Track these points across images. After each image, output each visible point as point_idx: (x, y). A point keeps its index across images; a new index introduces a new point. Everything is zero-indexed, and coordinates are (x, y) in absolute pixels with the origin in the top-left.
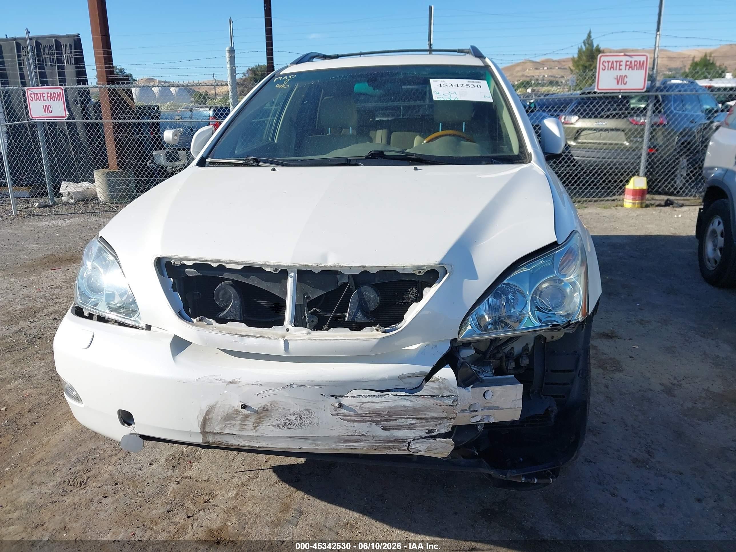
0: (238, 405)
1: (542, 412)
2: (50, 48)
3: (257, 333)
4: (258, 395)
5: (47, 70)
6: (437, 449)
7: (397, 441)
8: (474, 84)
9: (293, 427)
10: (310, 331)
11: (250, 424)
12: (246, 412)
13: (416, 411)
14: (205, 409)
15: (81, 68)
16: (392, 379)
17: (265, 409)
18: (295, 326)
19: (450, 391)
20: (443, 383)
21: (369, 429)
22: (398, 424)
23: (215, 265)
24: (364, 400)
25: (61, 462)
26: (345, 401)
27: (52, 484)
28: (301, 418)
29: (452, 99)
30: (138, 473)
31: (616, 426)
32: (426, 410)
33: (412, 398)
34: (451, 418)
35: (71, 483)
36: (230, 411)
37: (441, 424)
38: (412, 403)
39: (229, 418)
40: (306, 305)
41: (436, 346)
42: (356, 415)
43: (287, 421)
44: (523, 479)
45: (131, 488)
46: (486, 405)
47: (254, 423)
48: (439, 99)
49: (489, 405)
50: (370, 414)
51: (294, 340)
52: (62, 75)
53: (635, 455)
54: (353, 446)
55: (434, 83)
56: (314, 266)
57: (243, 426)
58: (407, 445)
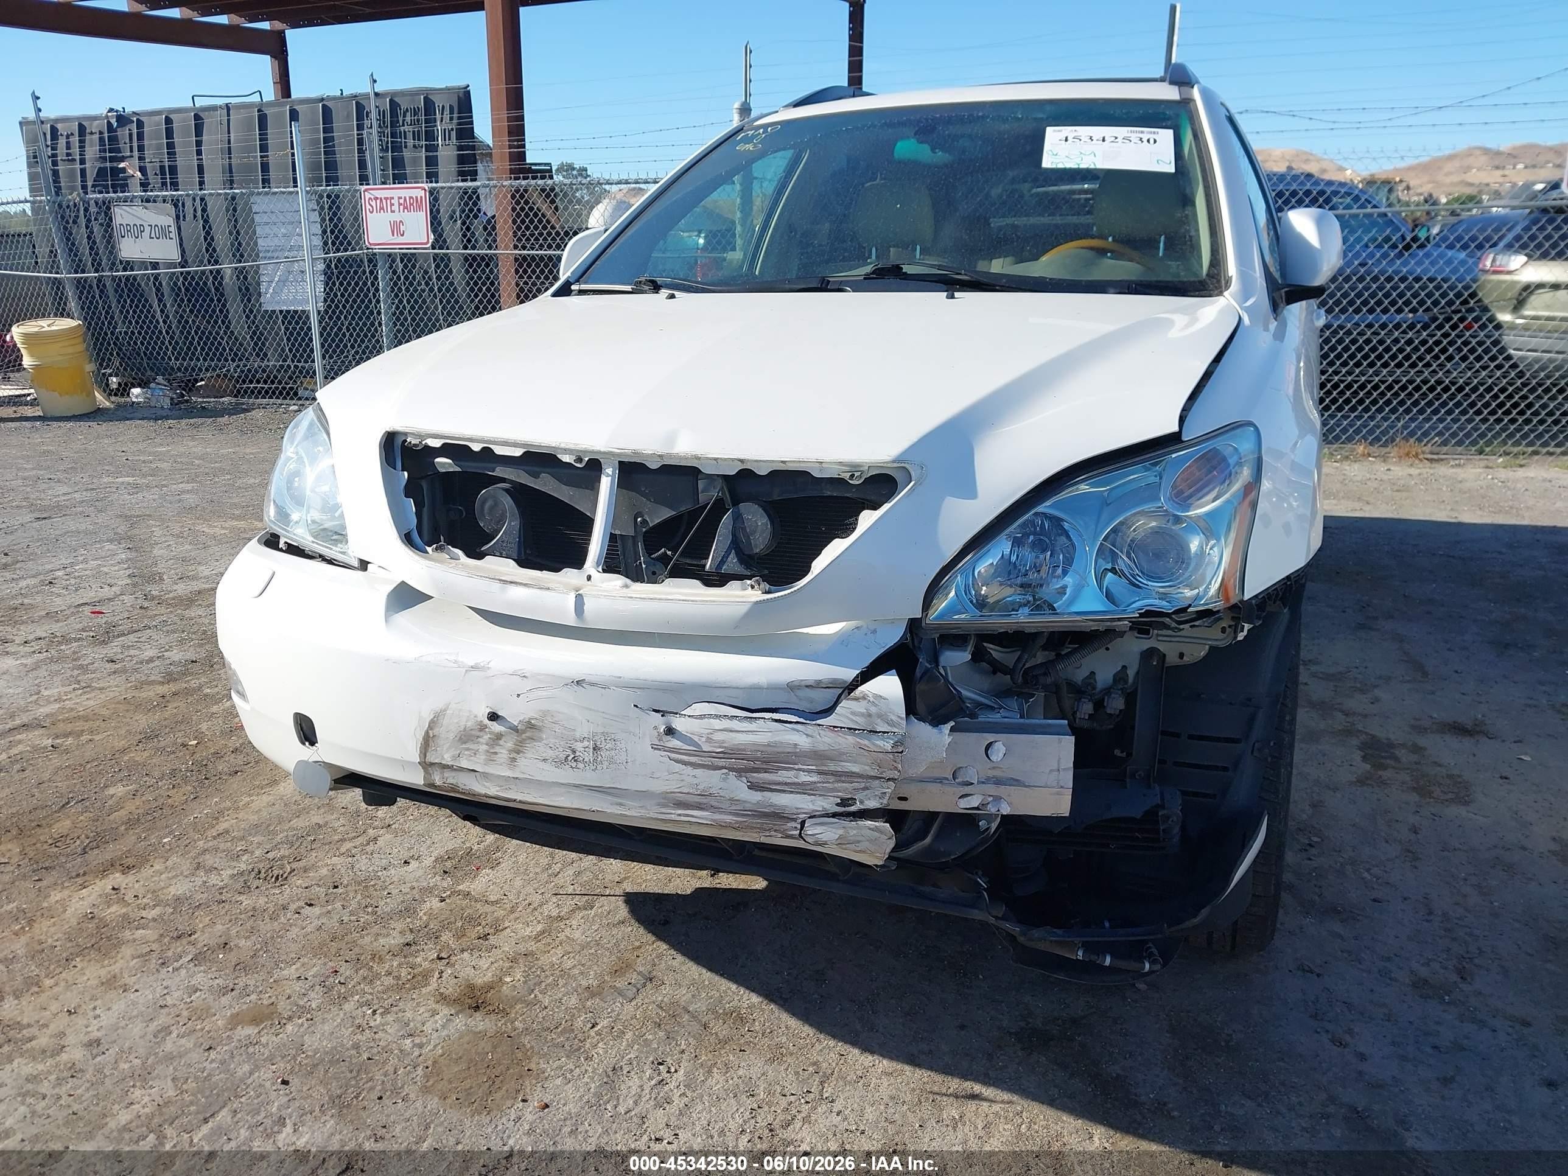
0: (482, 713)
1: (1137, 813)
2: (416, 112)
3: (532, 579)
4: (518, 695)
5: (407, 154)
6: (859, 842)
7: (779, 816)
8: (1141, 135)
9: (581, 765)
10: (628, 581)
11: (503, 754)
12: (496, 727)
13: (817, 756)
14: (428, 717)
15: (468, 148)
16: (773, 688)
17: (530, 725)
18: (604, 571)
19: (891, 723)
20: (876, 705)
21: (722, 784)
22: (781, 779)
23: (476, 447)
24: (717, 724)
25: (256, 839)
26: (678, 724)
27: (230, 872)
28: (594, 749)
29: (1082, 166)
30: (380, 874)
31: (1403, 910)
32: (837, 756)
33: (810, 729)
34: (889, 779)
35: (262, 875)
36: (469, 724)
37: (866, 788)
38: (809, 740)
39: (466, 737)
40: (640, 538)
41: (874, 632)
42: (700, 752)
43: (569, 752)
44: (1080, 953)
45: (359, 897)
46: (991, 773)
47: (510, 751)
48: (1054, 166)
49: (997, 773)
50: (726, 754)
51: (595, 596)
52: (432, 162)
53: (1424, 972)
54: (692, 816)
55: (1053, 135)
56: (648, 455)
57: (491, 756)
58: (799, 826)
